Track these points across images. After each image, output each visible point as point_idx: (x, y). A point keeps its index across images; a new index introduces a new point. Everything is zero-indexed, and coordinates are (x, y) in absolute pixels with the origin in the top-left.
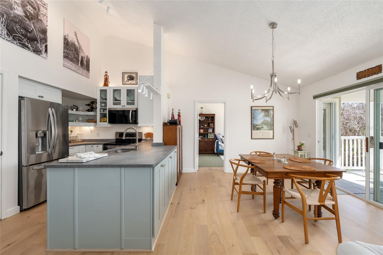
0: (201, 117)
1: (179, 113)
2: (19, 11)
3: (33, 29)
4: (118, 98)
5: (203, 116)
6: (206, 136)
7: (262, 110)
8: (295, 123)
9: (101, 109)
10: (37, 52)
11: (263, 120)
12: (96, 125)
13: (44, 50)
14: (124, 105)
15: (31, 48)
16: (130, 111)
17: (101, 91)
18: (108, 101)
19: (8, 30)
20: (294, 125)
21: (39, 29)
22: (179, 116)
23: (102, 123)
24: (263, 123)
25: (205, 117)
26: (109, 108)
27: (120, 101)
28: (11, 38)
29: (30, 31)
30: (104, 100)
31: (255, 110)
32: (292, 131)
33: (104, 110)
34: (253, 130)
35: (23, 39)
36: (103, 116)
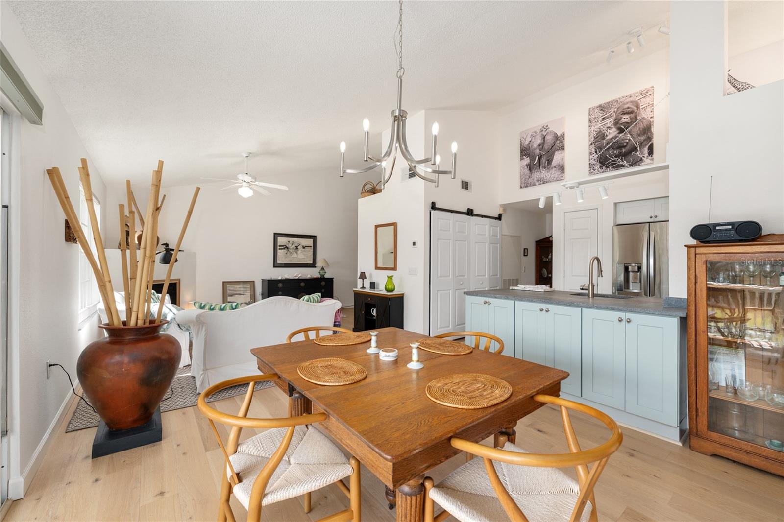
2: (612, 133)
3: (629, 140)
10: (635, 163)
13: (646, 155)
15: (626, 165)
19: (601, 162)
21: (639, 132)
28: (604, 168)
29: (625, 144)
35: (616, 161)
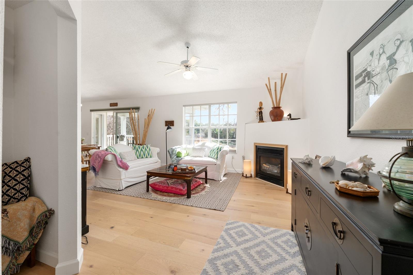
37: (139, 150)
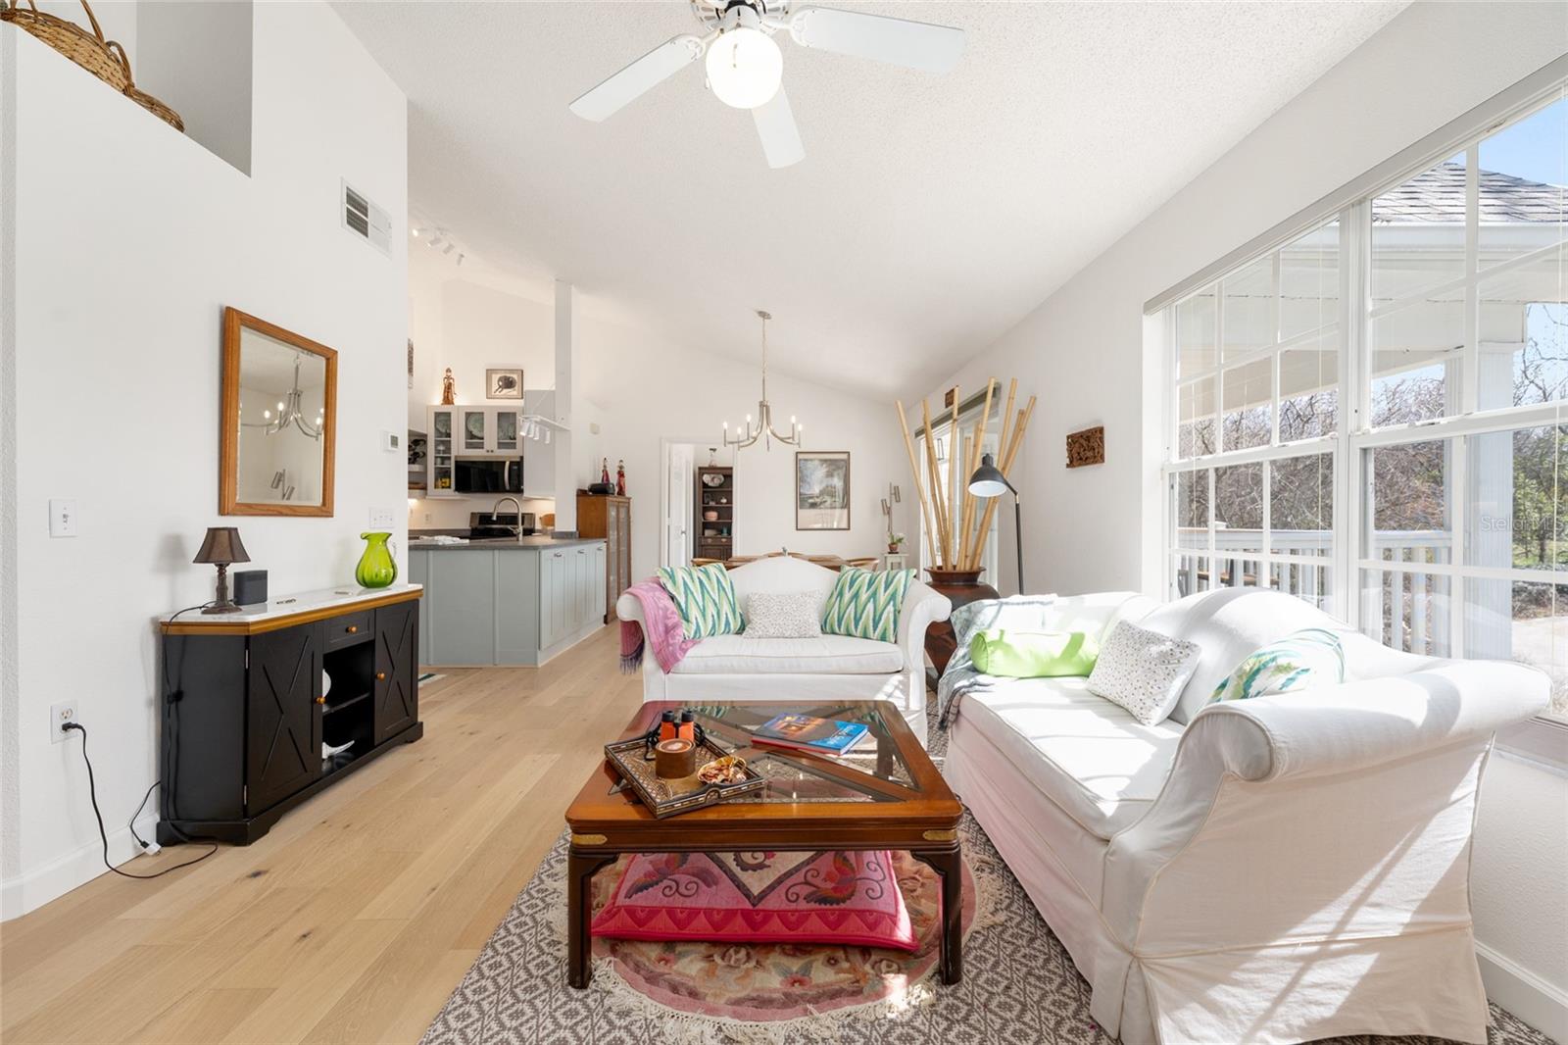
0: (712, 476)
1: (621, 467)
4: (476, 432)
5: (718, 474)
6: (725, 531)
7: (821, 460)
8: (896, 493)
9: (436, 457)
11: (824, 485)
12: (426, 494)
14: (490, 449)
16: (504, 463)
17: (438, 415)
18: (453, 439)
20: (893, 496)
22: (621, 474)
23: (440, 491)
24: (822, 493)
25: (724, 476)
26: (456, 457)
27: (483, 439)
30: (444, 435)
31: (806, 460)
32: (888, 511)
33: (443, 459)
34: (801, 508)
36: (442, 474)
37: (847, 596)
